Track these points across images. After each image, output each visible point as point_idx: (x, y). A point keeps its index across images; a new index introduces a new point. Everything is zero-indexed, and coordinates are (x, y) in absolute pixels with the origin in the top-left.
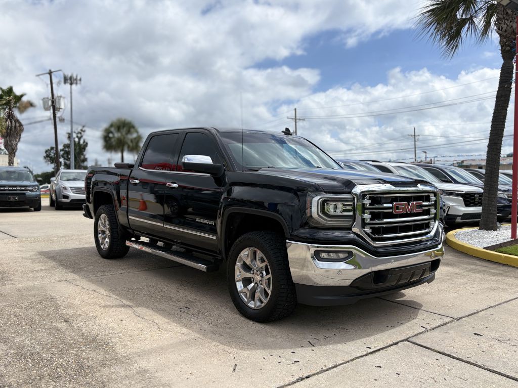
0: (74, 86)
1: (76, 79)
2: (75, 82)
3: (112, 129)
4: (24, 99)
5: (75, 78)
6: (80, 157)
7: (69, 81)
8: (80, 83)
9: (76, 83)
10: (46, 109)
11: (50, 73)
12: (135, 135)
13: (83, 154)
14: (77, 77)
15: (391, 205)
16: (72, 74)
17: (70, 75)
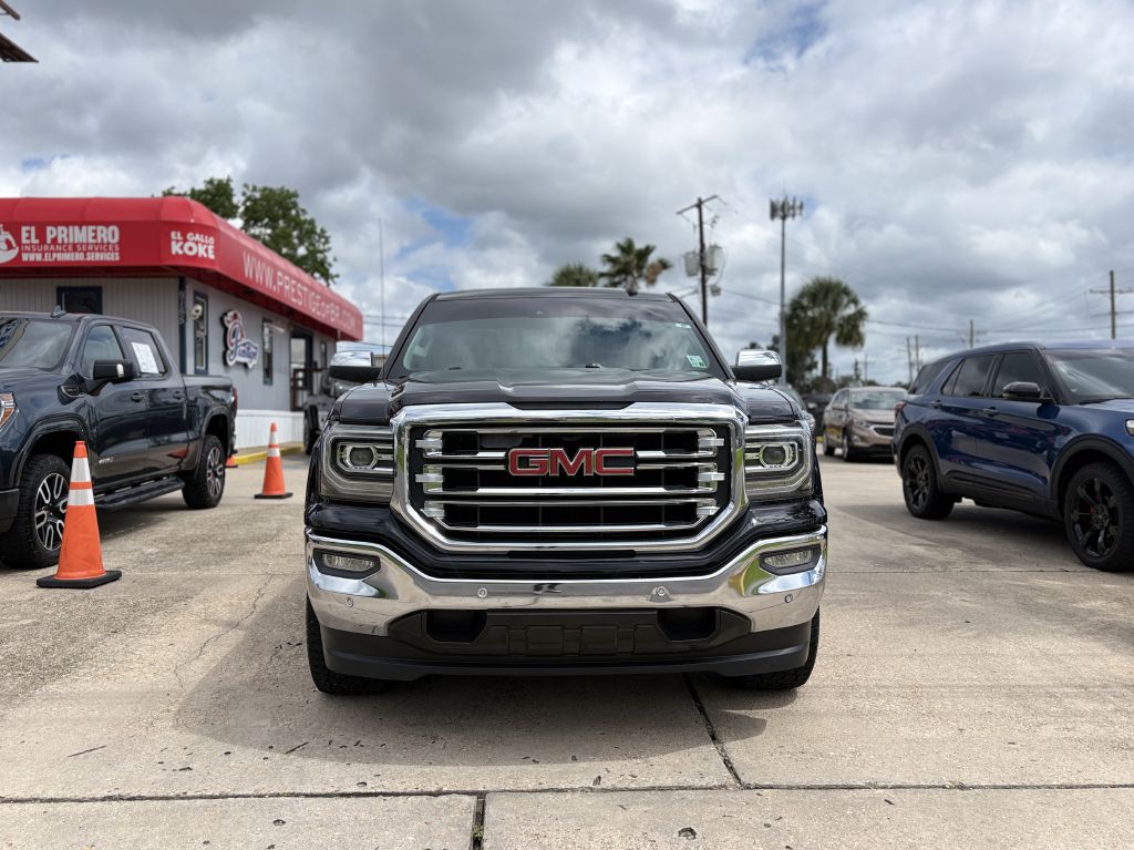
0: (789, 221)
1: (793, 208)
2: (791, 212)
3: (805, 302)
4: (653, 258)
5: (791, 203)
6: (802, 360)
7: (780, 213)
8: (801, 214)
9: (794, 215)
10: (690, 274)
11: (699, 205)
12: (851, 310)
13: (809, 354)
14: (794, 200)
15: (501, 455)
16: (786, 198)
17: (781, 200)
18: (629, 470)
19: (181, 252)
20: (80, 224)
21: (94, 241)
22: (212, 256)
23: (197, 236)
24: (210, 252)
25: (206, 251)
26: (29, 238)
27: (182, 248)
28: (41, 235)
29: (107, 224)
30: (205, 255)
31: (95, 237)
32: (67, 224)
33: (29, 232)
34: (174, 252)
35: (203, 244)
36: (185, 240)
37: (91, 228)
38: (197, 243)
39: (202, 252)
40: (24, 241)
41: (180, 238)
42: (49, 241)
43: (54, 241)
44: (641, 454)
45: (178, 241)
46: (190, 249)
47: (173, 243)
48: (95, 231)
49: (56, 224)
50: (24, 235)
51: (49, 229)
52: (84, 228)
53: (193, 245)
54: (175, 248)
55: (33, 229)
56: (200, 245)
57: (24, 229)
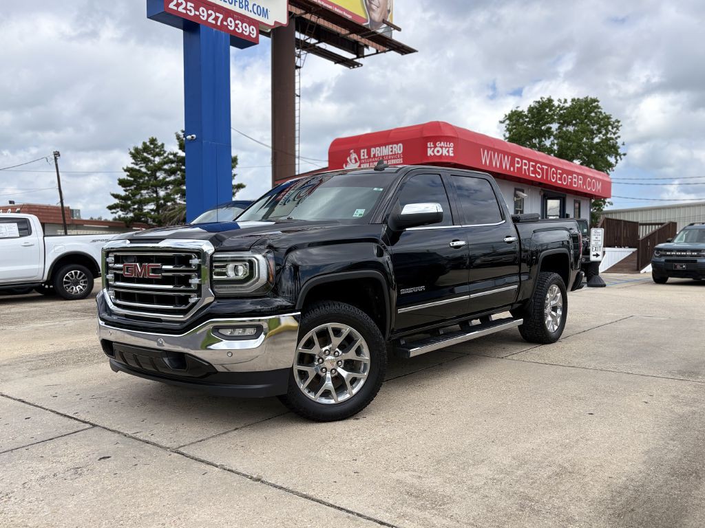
18: (159, 276)
19: (432, 154)
20: (385, 145)
21: (391, 153)
22: (452, 155)
23: (442, 143)
24: (451, 152)
25: (448, 152)
26: (364, 156)
27: (433, 152)
28: (369, 154)
29: (397, 143)
30: (447, 154)
31: (392, 151)
32: (380, 146)
33: (364, 152)
34: (429, 155)
35: (446, 148)
36: (435, 147)
37: (390, 146)
38: (442, 147)
39: (445, 152)
40: (362, 157)
41: (432, 146)
42: (372, 156)
43: (374, 155)
44: (164, 267)
45: (431, 148)
46: (438, 151)
47: (429, 149)
48: (392, 148)
49: (375, 147)
50: (362, 154)
51: (373, 149)
52: (387, 147)
53: (440, 149)
54: (430, 152)
55: (366, 150)
56: (444, 149)
57: (362, 151)
